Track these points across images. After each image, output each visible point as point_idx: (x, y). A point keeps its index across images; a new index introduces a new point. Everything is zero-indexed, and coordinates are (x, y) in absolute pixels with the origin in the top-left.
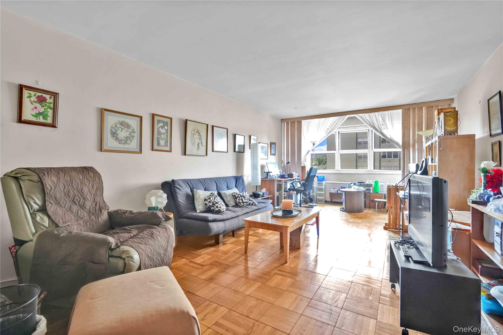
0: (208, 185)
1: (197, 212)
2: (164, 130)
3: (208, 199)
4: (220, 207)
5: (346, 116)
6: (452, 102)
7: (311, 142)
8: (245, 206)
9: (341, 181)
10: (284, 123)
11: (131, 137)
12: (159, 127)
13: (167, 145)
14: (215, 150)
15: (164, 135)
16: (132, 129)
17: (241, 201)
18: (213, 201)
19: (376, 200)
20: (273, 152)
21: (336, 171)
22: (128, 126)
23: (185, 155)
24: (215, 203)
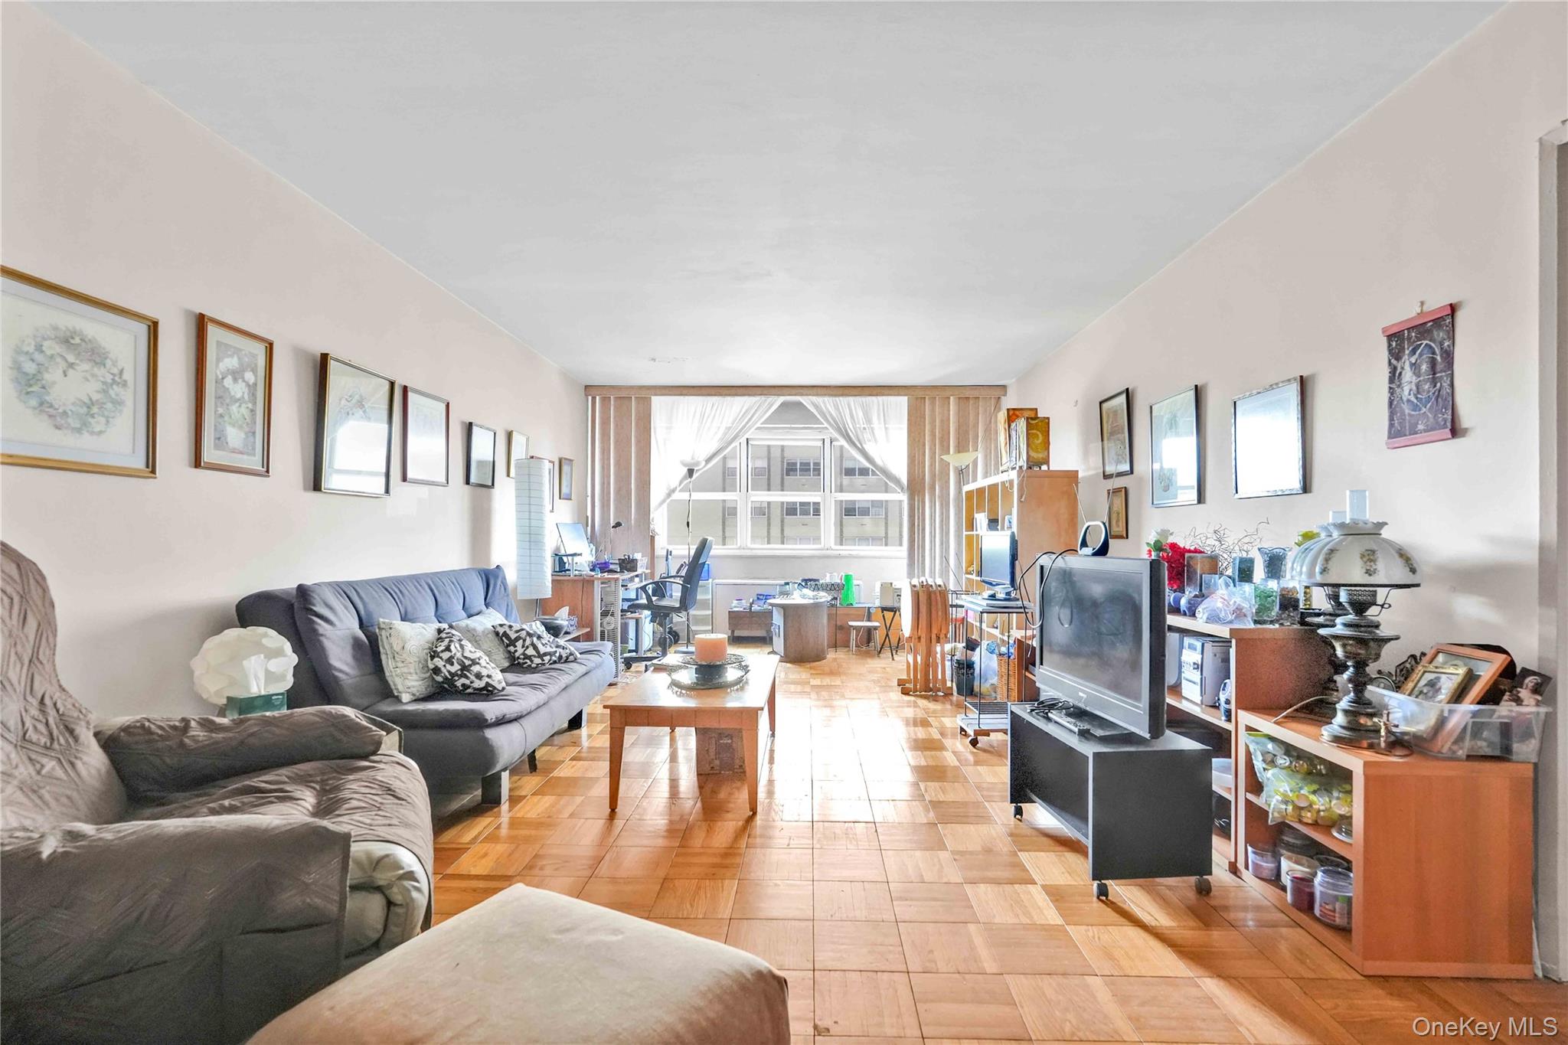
0: (410, 601)
1: (404, 701)
2: (241, 385)
3: (442, 651)
4: (489, 676)
5: (776, 398)
6: (1003, 393)
7: (685, 465)
8: (547, 666)
9: (754, 578)
10: (594, 399)
11: (109, 405)
12: (222, 373)
13: (254, 449)
14: (410, 475)
15: (240, 406)
16: (115, 371)
17: (531, 652)
18: (459, 655)
19: (851, 623)
20: (565, 490)
21: (739, 549)
22: (96, 355)
23: (317, 487)
24: (467, 663)
